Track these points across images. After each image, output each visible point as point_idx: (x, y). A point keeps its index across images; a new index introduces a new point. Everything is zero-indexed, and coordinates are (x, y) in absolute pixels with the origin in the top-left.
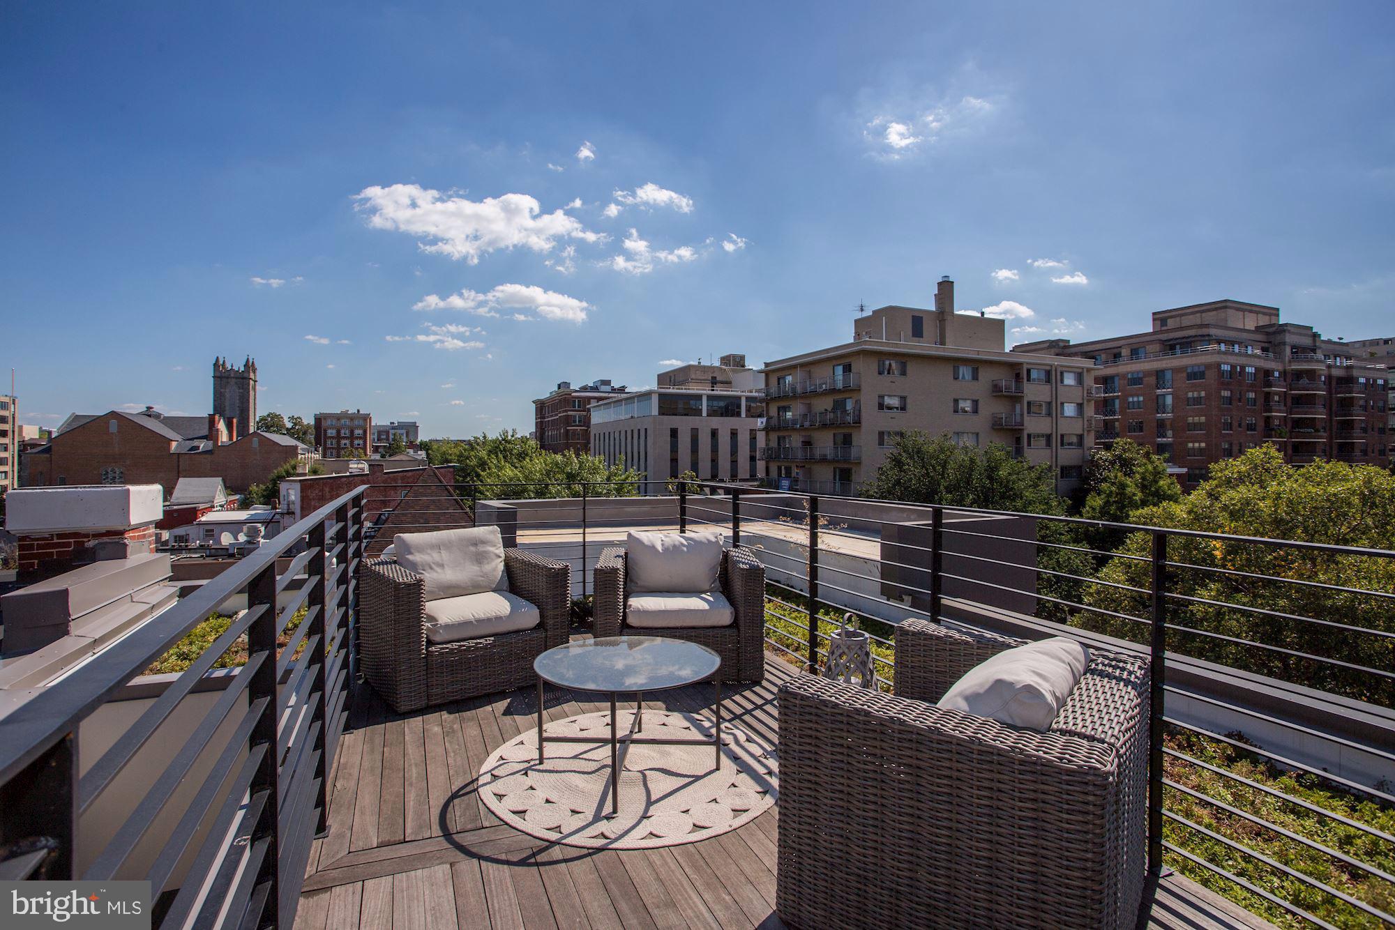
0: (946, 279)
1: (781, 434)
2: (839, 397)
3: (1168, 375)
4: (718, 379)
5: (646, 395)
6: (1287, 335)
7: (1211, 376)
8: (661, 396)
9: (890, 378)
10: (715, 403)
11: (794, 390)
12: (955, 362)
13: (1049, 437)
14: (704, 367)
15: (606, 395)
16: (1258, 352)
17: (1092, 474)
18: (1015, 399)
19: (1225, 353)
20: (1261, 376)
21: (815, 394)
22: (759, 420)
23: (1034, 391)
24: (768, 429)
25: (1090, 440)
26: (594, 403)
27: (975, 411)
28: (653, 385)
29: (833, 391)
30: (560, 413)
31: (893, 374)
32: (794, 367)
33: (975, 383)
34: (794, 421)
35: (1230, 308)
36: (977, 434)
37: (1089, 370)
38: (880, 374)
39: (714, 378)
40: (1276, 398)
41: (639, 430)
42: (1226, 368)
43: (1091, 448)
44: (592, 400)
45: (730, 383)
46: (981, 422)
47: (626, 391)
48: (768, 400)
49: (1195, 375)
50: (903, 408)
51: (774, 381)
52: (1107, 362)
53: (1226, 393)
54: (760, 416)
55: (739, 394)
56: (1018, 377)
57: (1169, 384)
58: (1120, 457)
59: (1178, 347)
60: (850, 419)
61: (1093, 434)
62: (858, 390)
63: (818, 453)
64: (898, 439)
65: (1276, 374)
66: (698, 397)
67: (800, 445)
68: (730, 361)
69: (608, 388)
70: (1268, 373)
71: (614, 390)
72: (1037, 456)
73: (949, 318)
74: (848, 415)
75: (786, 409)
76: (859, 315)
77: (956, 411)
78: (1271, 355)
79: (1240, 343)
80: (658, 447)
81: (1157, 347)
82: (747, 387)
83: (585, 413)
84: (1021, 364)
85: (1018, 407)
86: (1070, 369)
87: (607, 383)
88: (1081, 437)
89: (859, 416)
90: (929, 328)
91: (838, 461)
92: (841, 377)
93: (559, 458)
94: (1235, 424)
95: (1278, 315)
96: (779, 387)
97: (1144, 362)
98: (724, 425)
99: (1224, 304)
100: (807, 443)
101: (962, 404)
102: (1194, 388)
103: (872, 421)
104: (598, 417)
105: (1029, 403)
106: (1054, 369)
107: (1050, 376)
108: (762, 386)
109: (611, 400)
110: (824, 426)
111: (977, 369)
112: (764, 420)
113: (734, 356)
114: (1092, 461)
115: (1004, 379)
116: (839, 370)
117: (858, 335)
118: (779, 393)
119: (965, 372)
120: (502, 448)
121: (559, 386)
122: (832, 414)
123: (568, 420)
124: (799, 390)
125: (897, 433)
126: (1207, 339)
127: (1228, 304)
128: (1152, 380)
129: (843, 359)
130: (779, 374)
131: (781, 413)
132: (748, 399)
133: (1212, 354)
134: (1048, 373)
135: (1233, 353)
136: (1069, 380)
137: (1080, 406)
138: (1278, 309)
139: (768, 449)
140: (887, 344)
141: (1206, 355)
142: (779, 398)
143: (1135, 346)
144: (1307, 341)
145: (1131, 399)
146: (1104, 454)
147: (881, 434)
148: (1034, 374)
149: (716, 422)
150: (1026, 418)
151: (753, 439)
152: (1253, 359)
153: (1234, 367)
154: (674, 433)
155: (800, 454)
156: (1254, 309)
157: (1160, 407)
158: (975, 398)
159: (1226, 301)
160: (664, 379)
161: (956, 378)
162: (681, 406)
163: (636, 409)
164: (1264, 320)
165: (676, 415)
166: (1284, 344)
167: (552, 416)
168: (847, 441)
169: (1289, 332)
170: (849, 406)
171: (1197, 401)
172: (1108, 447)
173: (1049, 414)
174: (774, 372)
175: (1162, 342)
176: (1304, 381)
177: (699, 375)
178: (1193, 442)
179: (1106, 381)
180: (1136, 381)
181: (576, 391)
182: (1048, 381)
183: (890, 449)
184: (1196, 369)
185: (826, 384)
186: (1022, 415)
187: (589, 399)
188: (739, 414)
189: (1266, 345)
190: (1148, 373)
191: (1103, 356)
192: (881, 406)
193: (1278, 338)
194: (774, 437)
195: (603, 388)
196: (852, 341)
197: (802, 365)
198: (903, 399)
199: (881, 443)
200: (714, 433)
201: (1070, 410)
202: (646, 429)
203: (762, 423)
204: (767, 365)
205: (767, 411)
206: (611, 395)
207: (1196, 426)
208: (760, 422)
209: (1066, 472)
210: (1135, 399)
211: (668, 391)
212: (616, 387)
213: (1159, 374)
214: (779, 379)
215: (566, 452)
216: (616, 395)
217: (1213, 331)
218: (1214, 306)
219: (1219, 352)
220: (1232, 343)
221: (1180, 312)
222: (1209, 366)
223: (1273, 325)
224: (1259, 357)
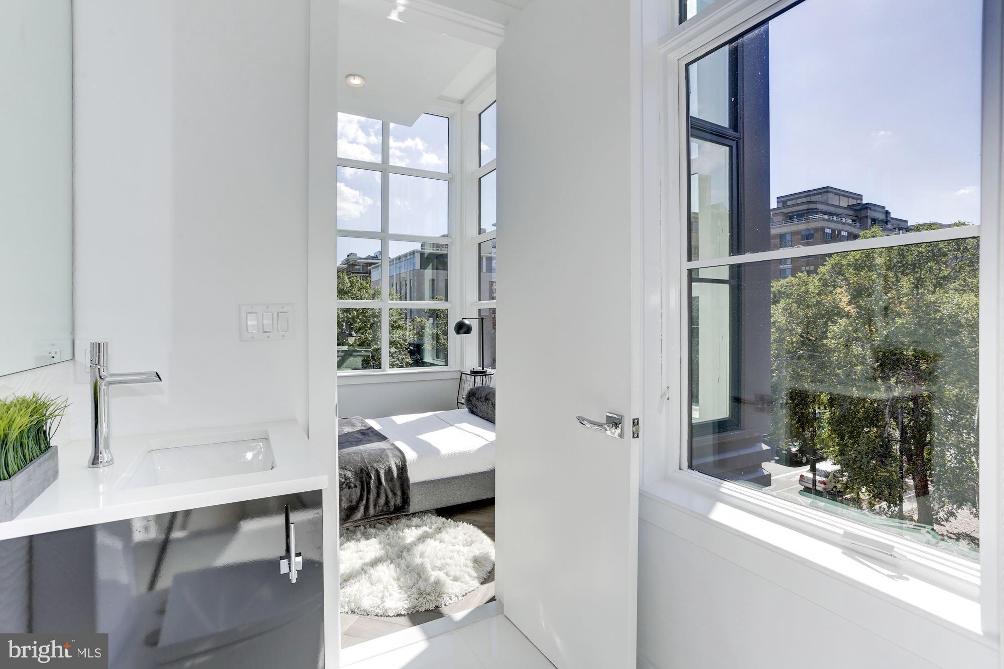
3: (789, 237)
6: (869, 211)
7: (817, 236)
16: (849, 221)
19: (828, 221)
35: (830, 192)
42: (828, 231)
49: (808, 235)
57: (788, 243)
59: (795, 217)
78: (858, 224)
79: (837, 215)
81: (780, 218)
95: (862, 198)
99: (826, 190)
126: (816, 211)
127: (829, 190)
128: (777, 241)
133: (819, 221)
135: (833, 221)
138: (862, 196)
141: (815, 221)
144: (882, 215)
152: (845, 226)
153: (833, 231)
156: (846, 194)
164: (853, 201)
166: (867, 217)
169: (870, 209)
175: (785, 213)
184: (808, 232)
189: (855, 217)
190: (774, 236)
193: (863, 213)
213: (782, 236)
217: (820, 206)
218: (819, 191)
219: (824, 220)
220: (832, 214)
221: (796, 196)
222: (816, 230)
223: (859, 204)
224: (850, 225)
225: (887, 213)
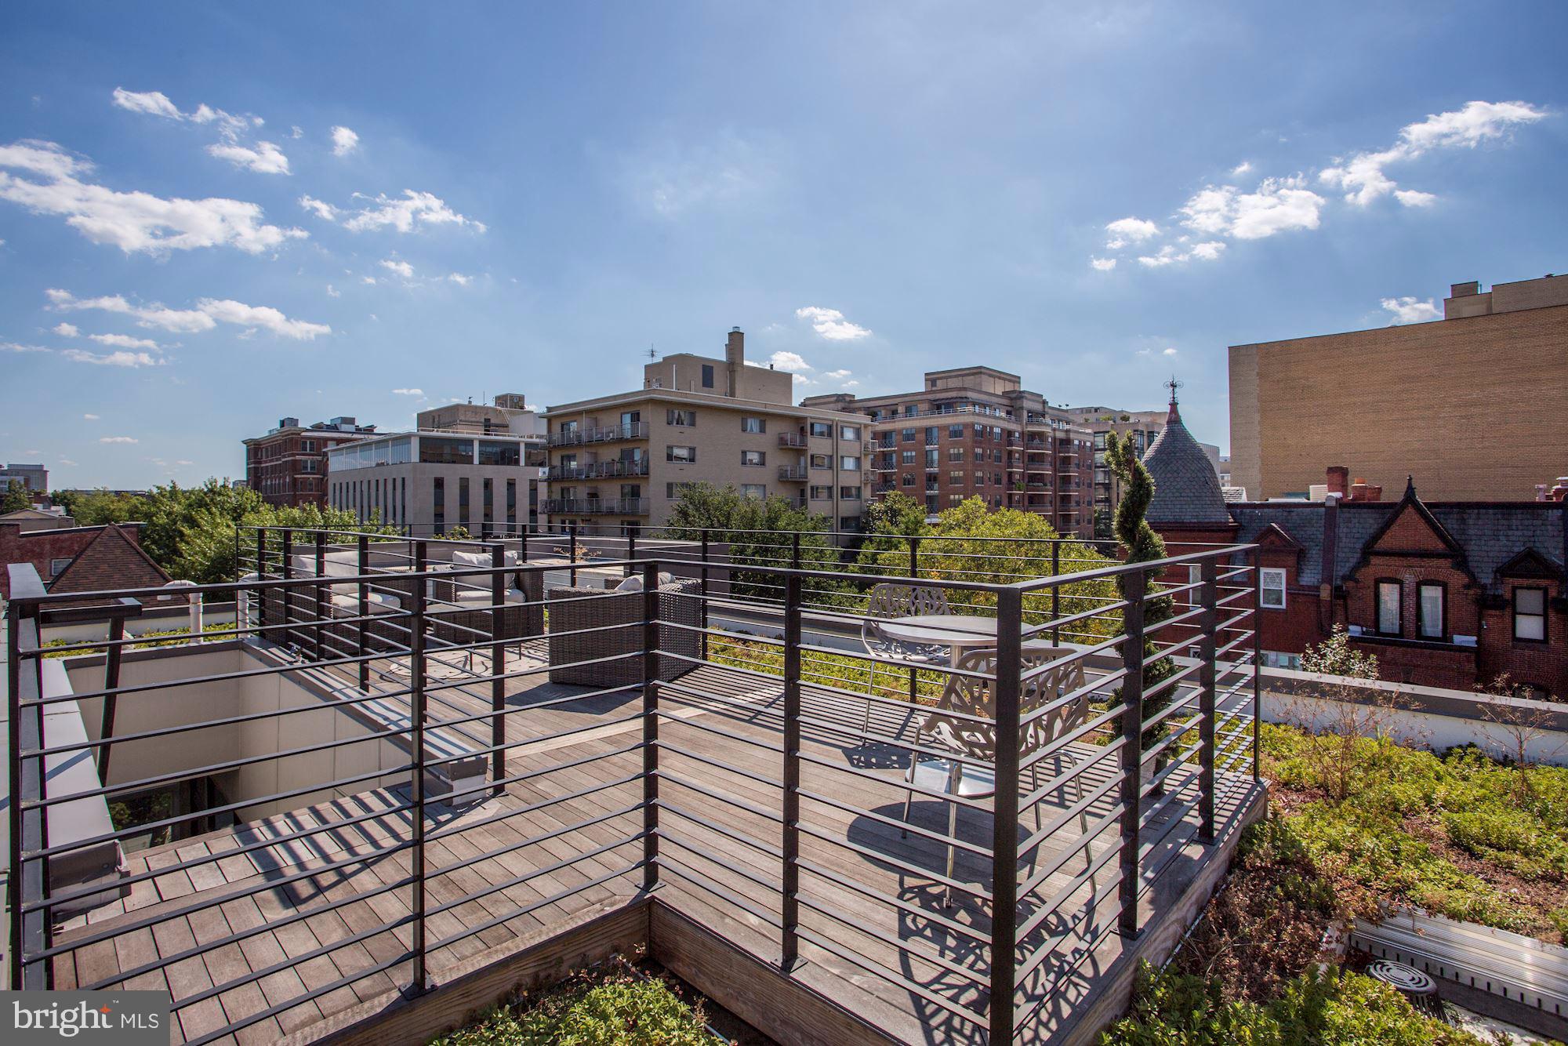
0: (736, 330)
1: (566, 485)
2: (626, 446)
3: (935, 432)
4: (492, 421)
5: (403, 439)
6: (1025, 400)
7: (967, 433)
8: (423, 440)
9: (680, 428)
10: (489, 449)
11: (579, 437)
12: (744, 414)
13: (830, 488)
14: (476, 407)
15: (349, 436)
16: (1003, 415)
17: (868, 523)
18: (800, 452)
19: (979, 415)
20: (1005, 436)
21: (601, 443)
22: (541, 470)
23: (817, 445)
24: (550, 480)
25: (867, 493)
26: (331, 446)
27: (762, 463)
28: (411, 427)
29: (621, 440)
30: (284, 457)
31: (682, 424)
32: (580, 413)
33: (762, 435)
34: (579, 472)
35: (984, 374)
36: (765, 486)
37: (866, 426)
38: (668, 424)
39: (487, 420)
40: (1017, 455)
41: (394, 480)
42: (978, 427)
43: (868, 500)
44: (329, 443)
45: (507, 426)
46: (768, 474)
47: (376, 431)
48: (551, 448)
49: (956, 433)
50: (692, 460)
51: (556, 428)
52: (886, 418)
53: (979, 451)
54: (541, 465)
55: (517, 439)
56: (802, 430)
57: (935, 441)
58: (891, 509)
59: (943, 407)
60: (638, 470)
61: (869, 485)
62: (646, 440)
63: (604, 506)
64: (685, 491)
65: (1017, 435)
66: (469, 442)
67: (585, 496)
68: (506, 402)
69: (352, 428)
70: (1010, 433)
71: (358, 430)
72: (819, 508)
73: (739, 369)
74: (637, 465)
75: (570, 458)
76: (649, 361)
77: (744, 463)
78: (1013, 418)
79: (990, 406)
80: (419, 501)
81: (925, 406)
82: (527, 432)
83: (320, 458)
84: (805, 418)
85: (802, 459)
86: (850, 424)
87: (351, 421)
88: (859, 489)
89: (647, 467)
90: (719, 378)
91: (625, 514)
92: (629, 426)
93: (296, 512)
94: (986, 479)
95: (1019, 383)
96: (563, 435)
97: (916, 419)
98: (500, 474)
99: (979, 370)
100: (593, 495)
101: (749, 456)
102: (954, 445)
103: (661, 473)
104: (338, 463)
105: (812, 457)
106: (835, 424)
107: (831, 431)
108: (544, 432)
109: (356, 443)
110: (611, 477)
111: (765, 421)
112: (547, 469)
113: (512, 397)
114: (869, 513)
115: (789, 431)
116: (627, 419)
117: (648, 381)
118: (563, 441)
119: (753, 424)
120: (207, 499)
121: (283, 423)
122: (619, 465)
123: (295, 467)
124: (585, 438)
125: (683, 485)
126: (965, 401)
127: (983, 370)
128: (921, 437)
129: (632, 407)
130: (565, 420)
131: (565, 463)
132: (527, 445)
133: (968, 414)
134: (830, 427)
135: (985, 415)
136: (849, 434)
137: (858, 459)
138: (1019, 378)
139: (550, 503)
140: (676, 394)
141: (964, 415)
142: (562, 446)
143: (908, 405)
144: (1038, 407)
145: (905, 454)
146: (878, 506)
147: (670, 486)
148: (817, 428)
149: (490, 471)
150: (810, 472)
151: (534, 490)
152: (998, 421)
153: (985, 427)
154: (439, 483)
155: (585, 506)
156: (1002, 376)
157: (930, 464)
158: (762, 450)
159: (981, 367)
160: (424, 419)
161: (744, 430)
162: (447, 450)
163: (389, 455)
164: (1009, 387)
165: (441, 462)
166: (1022, 408)
167: (272, 461)
168: (635, 492)
169: (1027, 398)
170: (637, 456)
171: (957, 457)
172: (883, 498)
173: (831, 468)
174: (556, 417)
175: (931, 401)
176: (1036, 442)
177: (470, 417)
178: (954, 494)
179: (884, 437)
180: (909, 437)
181: (308, 430)
182: (830, 435)
183: (677, 502)
184: (956, 428)
185: (613, 432)
186: (806, 468)
187: (327, 440)
188: (517, 462)
189: (1010, 409)
190: (919, 430)
191: (883, 412)
192: (670, 457)
193: (1019, 403)
194: (557, 487)
195: (345, 427)
196: (642, 389)
197: (589, 412)
198: (692, 450)
199: (670, 495)
200: (488, 484)
201: (849, 464)
202: (403, 479)
203: (544, 473)
204: (549, 409)
205: (550, 459)
206: (355, 436)
207: (956, 480)
208: (542, 472)
209: (845, 522)
210: (909, 454)
211: (431, 434)
212: (362, 425)
213: (928, 431)
214: (562, 426)
215: (307, 506)
216: (362, 436)
217: (970, 394)
218: (972, 371)
219: (974, 414)
220: (984, 406)
221: (947, 374)
222: (966, 426)
223: (1013, 392)
224: (1004, 419)
225: (1045, 403)
